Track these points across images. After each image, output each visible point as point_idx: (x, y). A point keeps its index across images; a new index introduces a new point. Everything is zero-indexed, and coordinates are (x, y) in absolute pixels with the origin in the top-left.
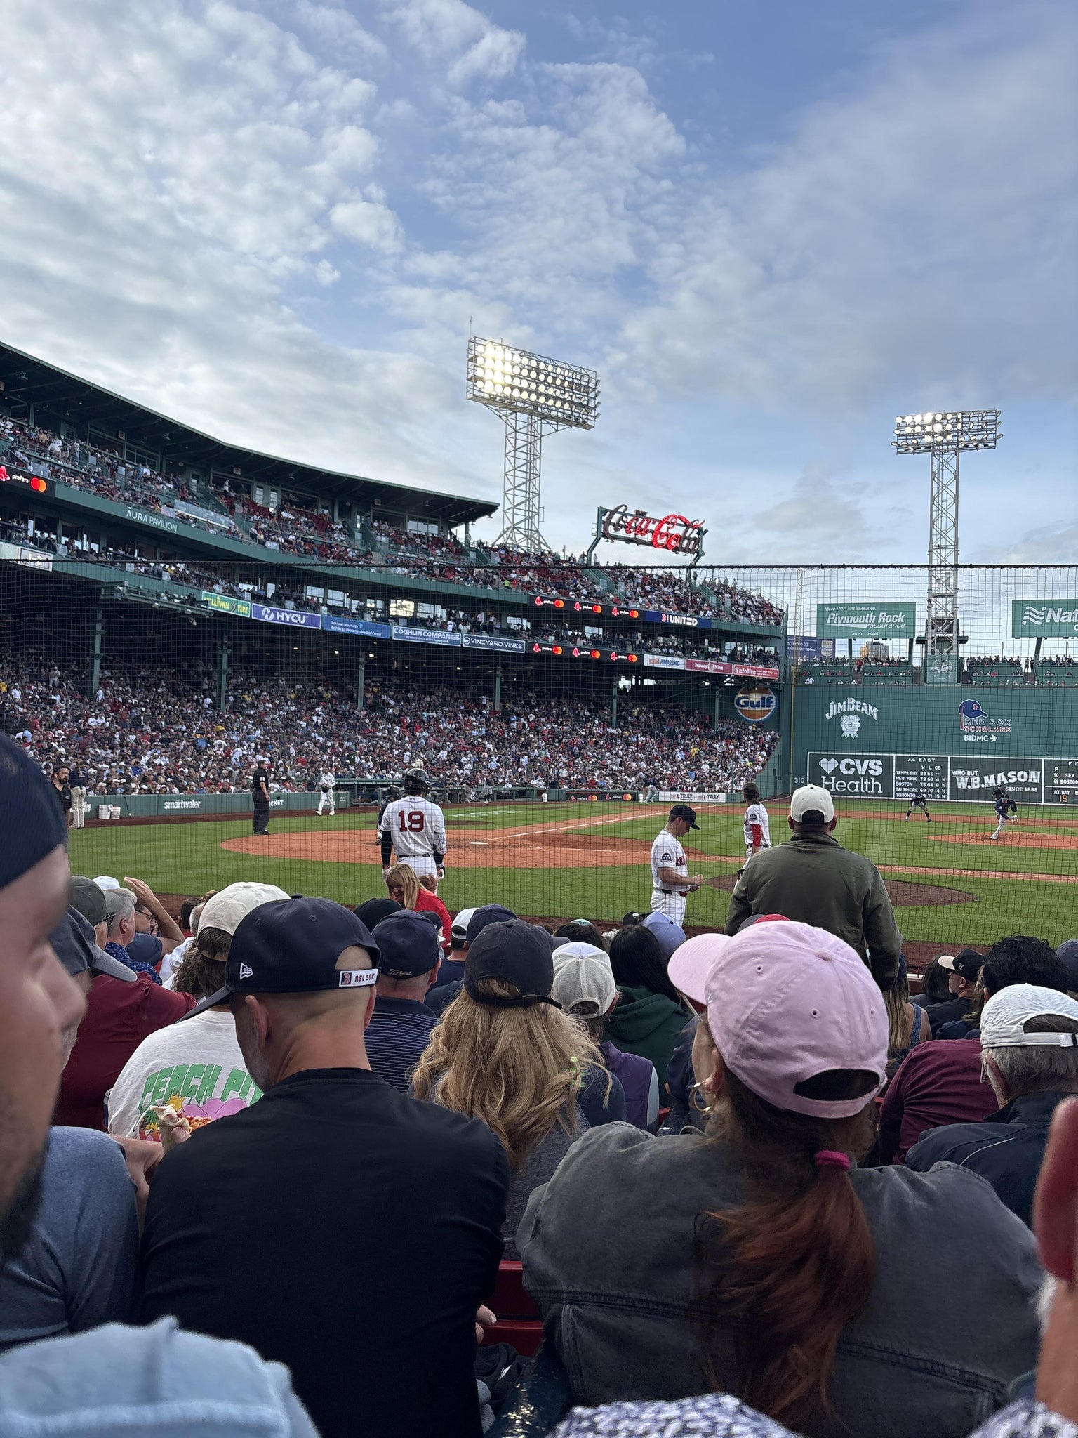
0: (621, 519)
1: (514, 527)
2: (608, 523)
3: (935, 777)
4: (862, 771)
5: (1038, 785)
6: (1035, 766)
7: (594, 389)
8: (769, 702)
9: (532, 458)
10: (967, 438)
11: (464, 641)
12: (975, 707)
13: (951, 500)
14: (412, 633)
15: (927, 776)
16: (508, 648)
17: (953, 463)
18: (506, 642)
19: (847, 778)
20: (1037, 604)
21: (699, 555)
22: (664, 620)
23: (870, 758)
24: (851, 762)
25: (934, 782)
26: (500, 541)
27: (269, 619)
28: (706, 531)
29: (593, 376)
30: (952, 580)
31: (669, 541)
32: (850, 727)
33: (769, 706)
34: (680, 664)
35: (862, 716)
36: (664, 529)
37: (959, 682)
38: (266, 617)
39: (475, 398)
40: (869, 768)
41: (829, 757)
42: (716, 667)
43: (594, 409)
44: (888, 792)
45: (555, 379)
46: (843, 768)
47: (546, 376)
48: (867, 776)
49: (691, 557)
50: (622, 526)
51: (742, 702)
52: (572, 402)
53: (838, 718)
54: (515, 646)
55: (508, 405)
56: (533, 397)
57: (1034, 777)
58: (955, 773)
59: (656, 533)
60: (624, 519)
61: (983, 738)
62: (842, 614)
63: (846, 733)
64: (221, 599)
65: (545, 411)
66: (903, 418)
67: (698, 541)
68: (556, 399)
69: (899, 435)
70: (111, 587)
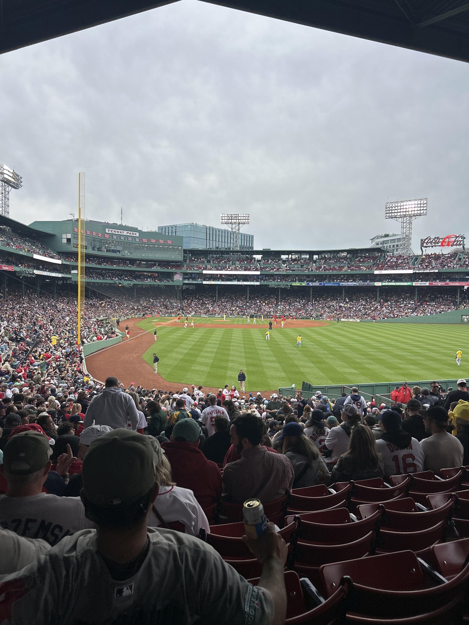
11: (357, 284)
27: (311, 285)
28: (466, 237)
34: (427, 284)
42: (442, 284)
49: (461, 246)
54: (371, 284)
60: (430, 240)
64: (298, 284)
67: (463, 241)
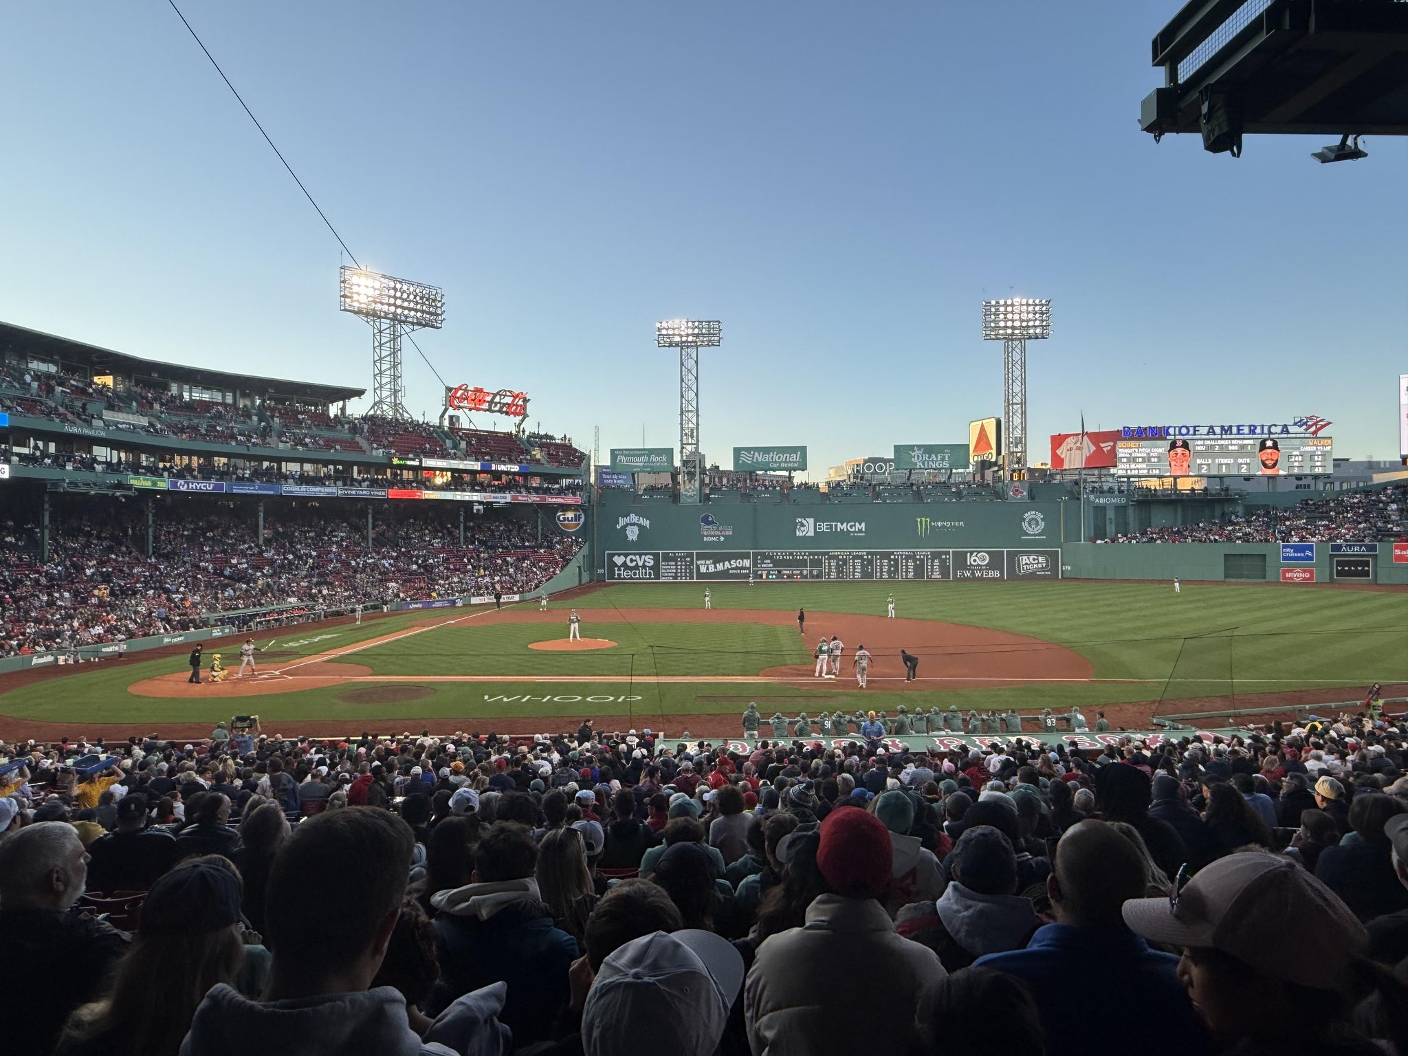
0: (463, 394)
1: (381, 402)
2: (454, 397)
3: (686, 565)
4: (640, 564)
5: (749, 568)
6: (747, 556)
7: (439, 301)
8: (580, 518)
9: (394, 352)
10: (701, 338)
11: (340, 492)
12: (710, 519)
13: (693, 379)
14: (298, 489)
15: (681, 565)
16: (374, 495)
17: (694, 355)
18: (373, 491)
19: (631, 569)
20: (748, 449)
21: (525, 416)
22: (493, 469)
23: (646, 554)
24: (634, 558)
25: (686, 569)
26: (372, 412)
27: (182, 489)
28: (529, 400)
29: (439, 291)
30: (695, 434)
31: (502, 408)
32: (633, 534)
33: (579, 520)
34: (506, 498)
35: (640, 526)
36: (497, 399)
37: (700, 502)
38: (181, 487)
39: (345, 310)
40: (645, 561)
41: (619, 555)
42: (535, 499)
43: (441, 315)
44: (657, 576)
45: (409, 295)
46: (629, 563)
47: (402, 294)
48: (644, 567)
50: (464, 399)
51: (561, 518)
52: (423, 312)
53: (624, 528)
54: (380, 493)
55: (375, 315)
56: (392, 309)
57: (747, 563)
58: (699, 562)
59: (491, 402)
60: (466, 393)
61: (715, 539)
62: (626, 456)
63: (630, 538)
64: (144, 480)
65: (403, 318)
66: (661, 323)
67: (524, 408)
68: (410, 309)
69: (659, 335)
70: (56, 483)
